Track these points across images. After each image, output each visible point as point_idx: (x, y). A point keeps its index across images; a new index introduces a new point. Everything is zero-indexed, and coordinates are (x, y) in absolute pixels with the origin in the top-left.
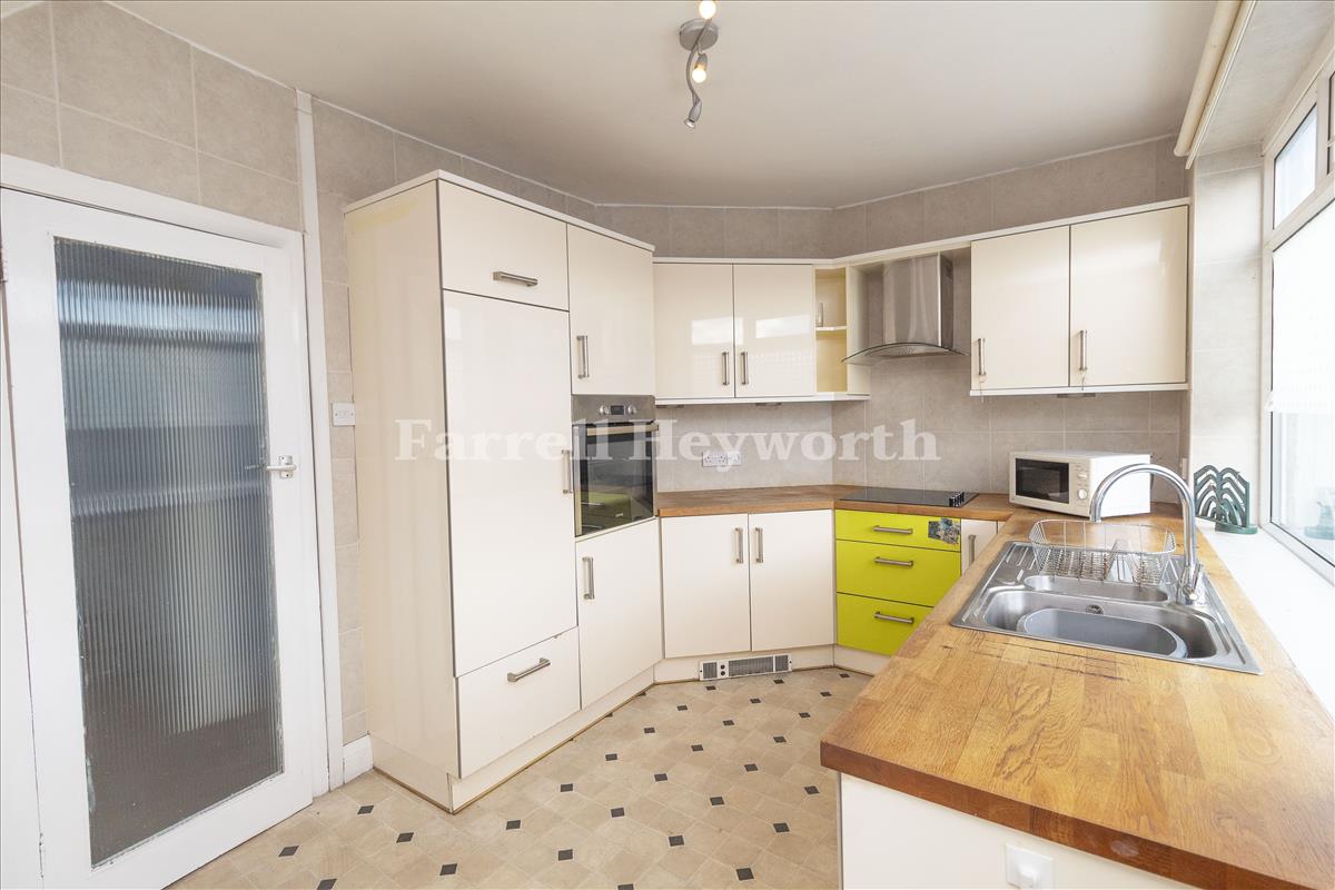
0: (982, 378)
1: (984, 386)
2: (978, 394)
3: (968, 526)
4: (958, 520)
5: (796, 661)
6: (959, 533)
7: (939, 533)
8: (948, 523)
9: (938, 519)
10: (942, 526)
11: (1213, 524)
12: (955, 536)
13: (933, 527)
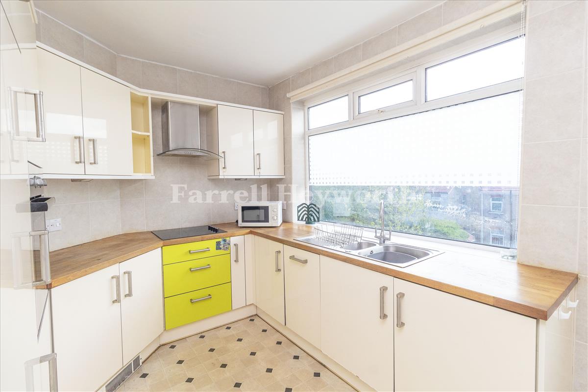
0: (224, 170)
1: (225, 174)
2: (222, 177)
3: (233, 240)
4: (229, 238)
5: (143, 358)
6: (229, 244)
7: (221, 247)
8: (225, 241)
9: (220, 240)
10: (222, 243)
11: (305, 222)
12: (227, 246)
13: (218, 244)
